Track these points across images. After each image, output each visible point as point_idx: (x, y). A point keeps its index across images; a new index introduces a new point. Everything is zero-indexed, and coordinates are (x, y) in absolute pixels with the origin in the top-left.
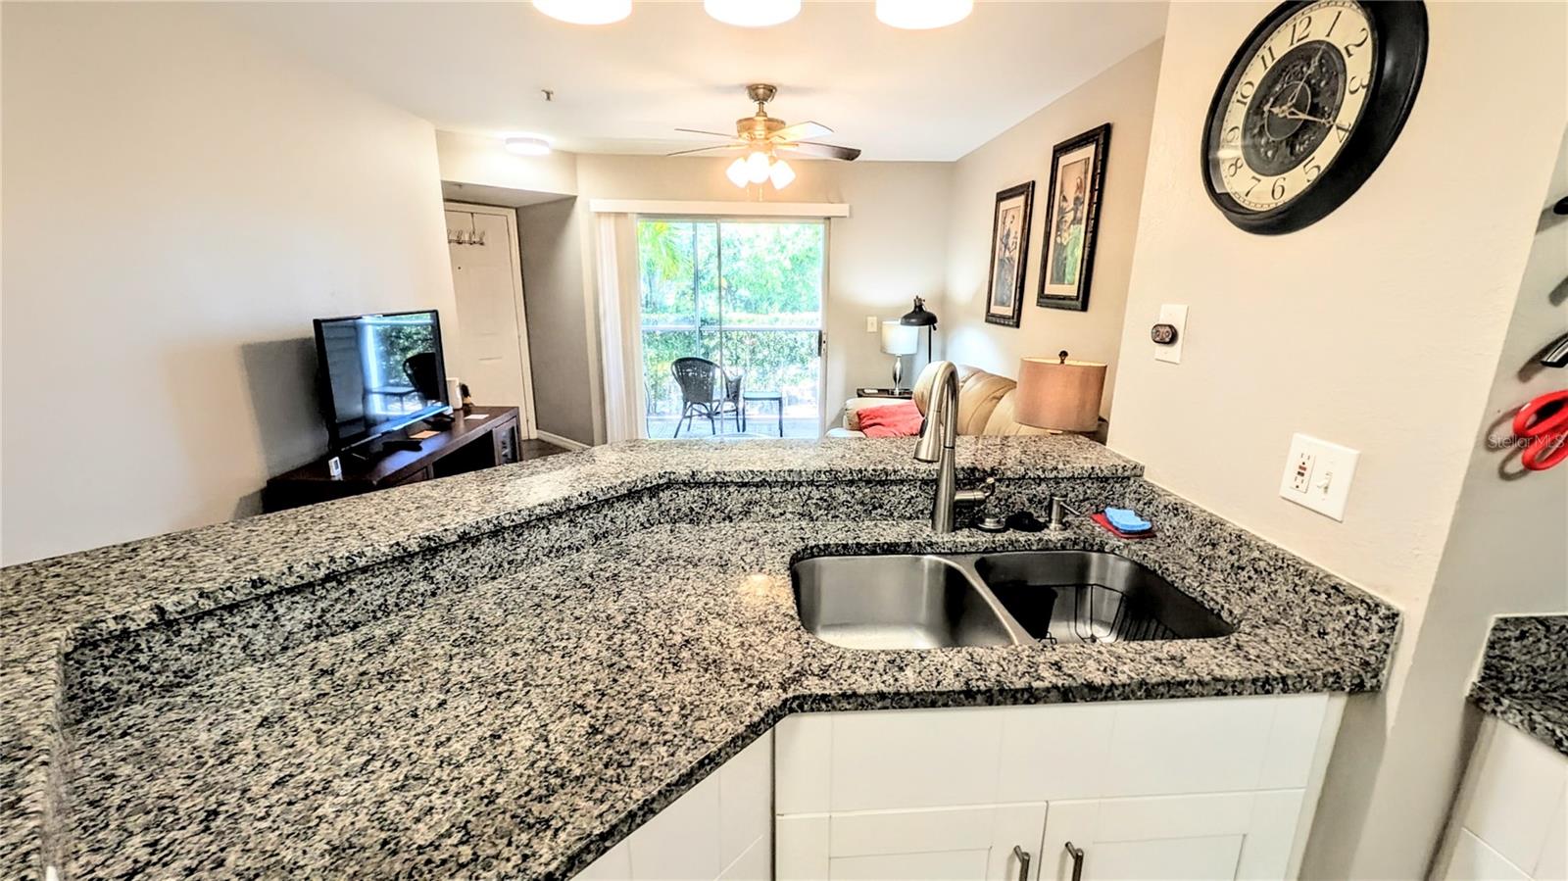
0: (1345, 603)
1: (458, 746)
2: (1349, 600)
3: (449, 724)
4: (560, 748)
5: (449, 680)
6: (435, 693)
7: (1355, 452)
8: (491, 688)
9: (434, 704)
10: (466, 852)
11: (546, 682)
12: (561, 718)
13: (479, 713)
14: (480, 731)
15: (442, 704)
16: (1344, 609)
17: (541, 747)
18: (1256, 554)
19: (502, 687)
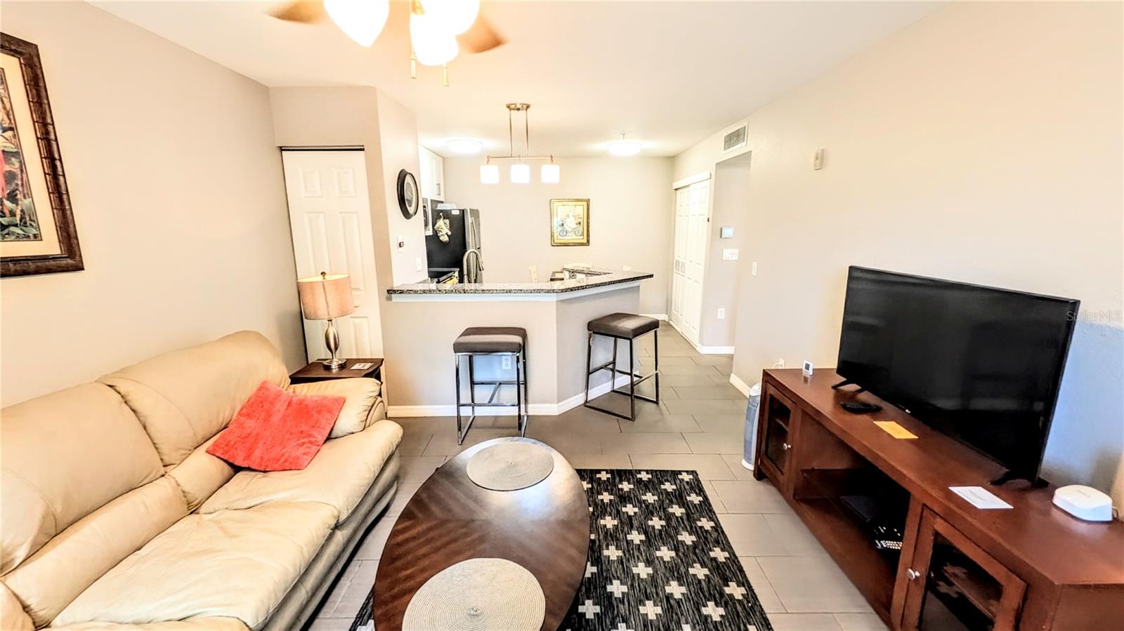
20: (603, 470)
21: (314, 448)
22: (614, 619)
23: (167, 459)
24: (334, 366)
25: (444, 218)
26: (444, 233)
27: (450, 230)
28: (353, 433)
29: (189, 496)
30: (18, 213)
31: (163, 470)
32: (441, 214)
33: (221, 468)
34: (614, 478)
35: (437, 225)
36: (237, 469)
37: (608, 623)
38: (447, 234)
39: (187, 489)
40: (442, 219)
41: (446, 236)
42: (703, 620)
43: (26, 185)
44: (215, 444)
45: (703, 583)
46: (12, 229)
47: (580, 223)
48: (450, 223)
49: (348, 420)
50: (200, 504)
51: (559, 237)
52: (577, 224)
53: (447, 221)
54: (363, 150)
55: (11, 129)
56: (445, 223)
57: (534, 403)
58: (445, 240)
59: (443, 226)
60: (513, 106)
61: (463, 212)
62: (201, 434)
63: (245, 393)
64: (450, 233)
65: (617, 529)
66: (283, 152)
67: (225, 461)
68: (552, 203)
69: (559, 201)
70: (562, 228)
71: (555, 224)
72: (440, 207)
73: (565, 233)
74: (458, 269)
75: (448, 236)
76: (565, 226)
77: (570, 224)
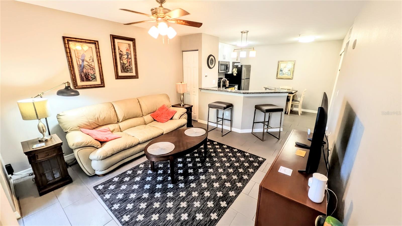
20: (236, 149)
21: (167, 120)
22: (204, 174)
23: (143, 114)
24: (182, 105)
25: (236, 68)
26: (235, 73)
27: (237, 72)
28: (176, 119)
29: (145, 122)
30: (130, 68)
31: (142, 116)
32: (235, 67)
33: (152, 119)
34: (238, 151)
35: (233, 70)
36: (155, 120)
37: (202, 174)
38: (236, 73)
39: (145, 120)
40: (235, 68)
41: (235, 74)
42: (224, 184)
43: (132, 63)
44: (152, 114)
45: (233, 179)
46: (129, 71)
47: (289, 70)
48: (237, 70)
49: (176, 116)
50: (147, 124)
51: (280, 76)
52: (288, 71)
53: (237, 69)
54: (198, 50)
55: (130, 54)
56: (236, 70)
57: (234, 127)
58: (235, 75)
59: (235, 71)
60: (243, 32)
61: (242, 66)
62: (150, 112)
63: (160, 105)
64: (237, 73)
65: (225, 161)
66: (183, 52)
67: (153, 118)
68: (279, 62)
69: (282, 61)
70: (281, 72)
71: (279, 70)
72: (235, 64)
73: (283, 74)
74: (238, 85)
75: (236, 74)
76: (283, 71)
77: (285, 71)
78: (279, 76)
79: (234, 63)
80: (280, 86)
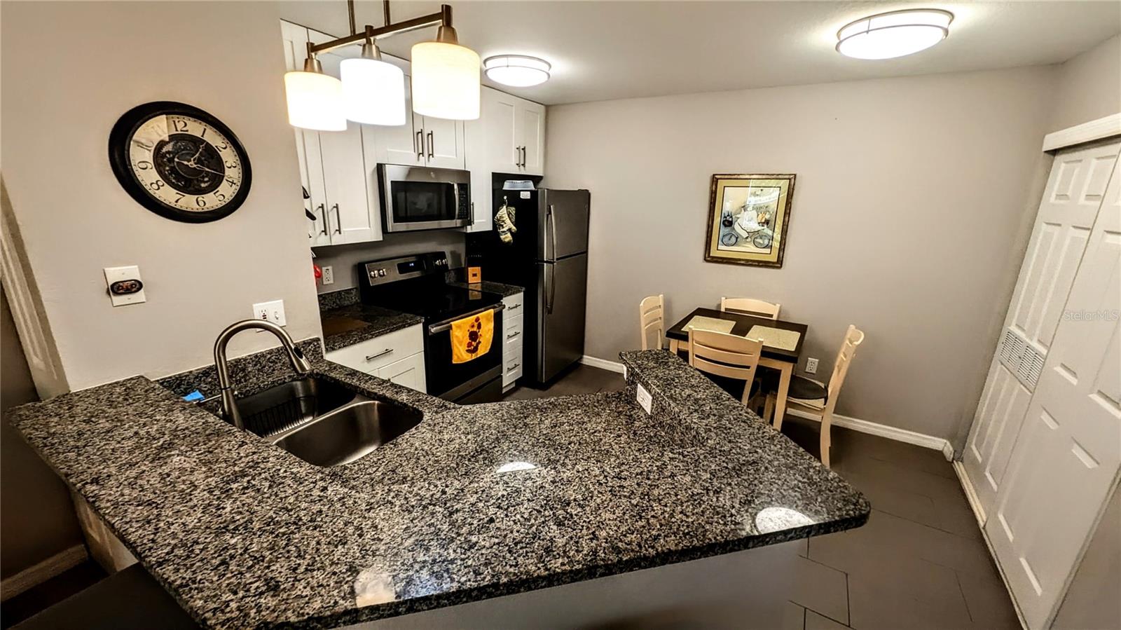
0: (309, 345)
1: (567, 428)
2: (310, 343)
3: (568, 436)
4: (538, 416)
5: (566, 453)
6: (572, 449)
7: (281, 301)
8: (551, 443)
9: (573, 445)
10: (570, 405)
11: (531, 438)
12: (533, 424)
13: (558, 435)
14: (559, 429)
15: (569, 444)
16: (310, 347)
17: (543, 419)
18: (269, 356)
19: (547, 442)
25: (510, 204)
26: (506, 229)
27: (516, 227)
32: (505, 198)
35: (498, 216)
38: (510, 231)
40: (505, 207)
41: (509, 235)
48: (517, 215)
51: (721, 247)
53: (513, 210)
58: (507, 240)
59: (506, 217)
61: (536, 195)
64: (514, 230)
68: (715, 180)
69: (730, 177)
70: (727, 230)
71: (717, 220)
72: (507, 186)
73: (733, 239)
74: (524, 289)
75: (512, 233)
76: (736, 226)
77: (748, 222)
78: (719, 250)
79: (498, 179)
80: (723, 298)
